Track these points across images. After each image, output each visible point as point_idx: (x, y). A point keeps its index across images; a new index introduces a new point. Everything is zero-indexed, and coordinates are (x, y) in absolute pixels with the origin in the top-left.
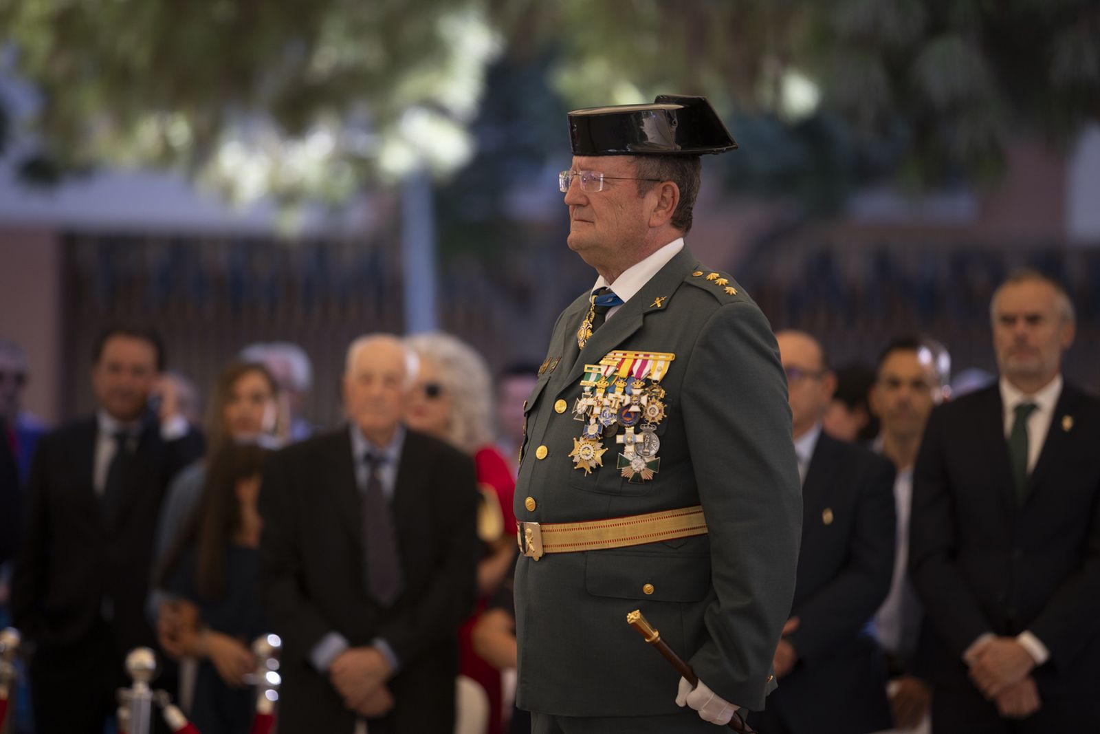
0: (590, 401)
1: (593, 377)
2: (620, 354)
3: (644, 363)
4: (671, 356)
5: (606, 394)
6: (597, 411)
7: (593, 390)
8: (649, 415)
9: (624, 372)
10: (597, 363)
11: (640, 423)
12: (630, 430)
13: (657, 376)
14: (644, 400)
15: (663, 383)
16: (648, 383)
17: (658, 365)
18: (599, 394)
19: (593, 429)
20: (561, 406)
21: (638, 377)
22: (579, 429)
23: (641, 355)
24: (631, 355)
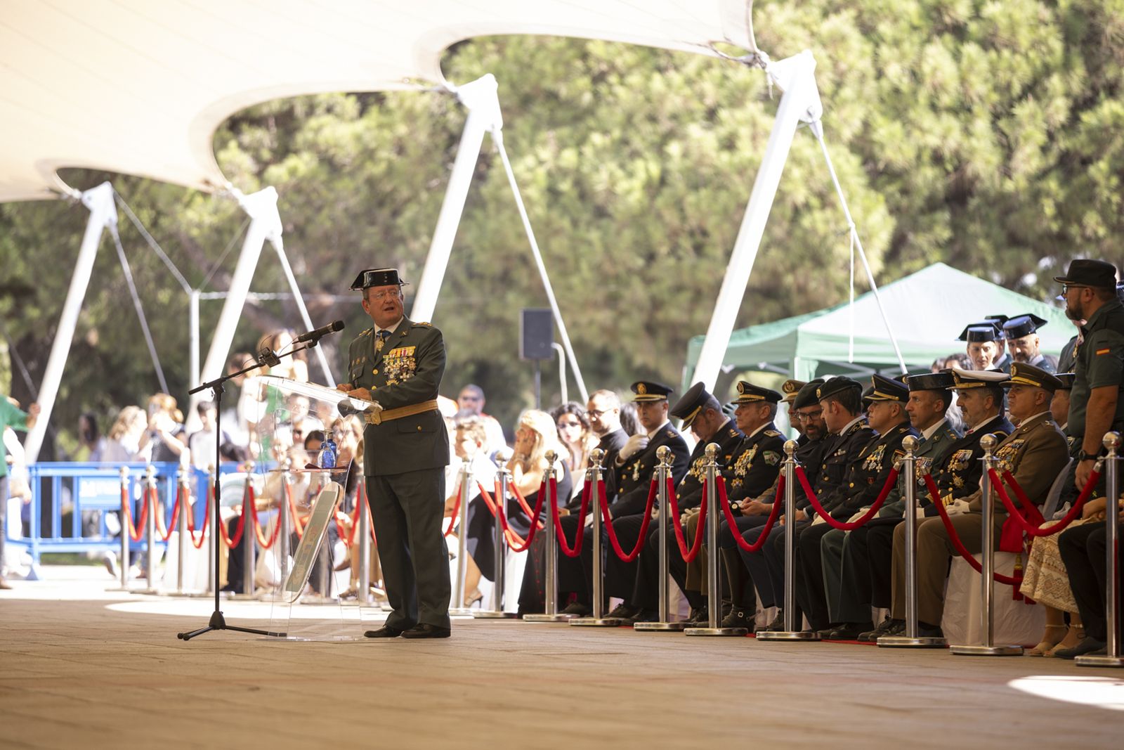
0: (389, 367)
1: (387, 360)
2: (395, 350)
3: (405, 351)
4: (414, 347)
5: (394, 364)
6: (392, 370)
7: (389, 363)
8: (410, 367)
9: (399, 355)
10: (388, 354)
11: (407, 370)
12: (404, 374)
13: (411, 354)
14: (408, 363)
15: (413, 356)
16: (408, 357)
17: (410, 351)
18: (392, 364)
19: (392, 376)
20: (375, 372)
21: (404, 356)
22: (387, 378)
23: (403, 349)
24: (399, 350)
